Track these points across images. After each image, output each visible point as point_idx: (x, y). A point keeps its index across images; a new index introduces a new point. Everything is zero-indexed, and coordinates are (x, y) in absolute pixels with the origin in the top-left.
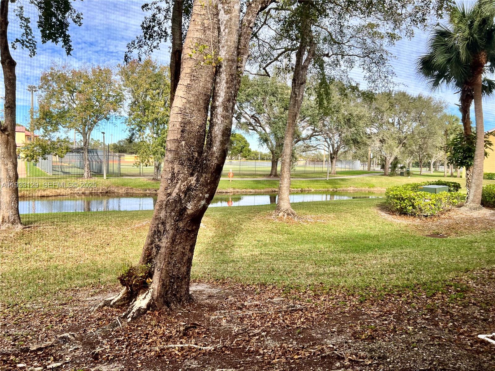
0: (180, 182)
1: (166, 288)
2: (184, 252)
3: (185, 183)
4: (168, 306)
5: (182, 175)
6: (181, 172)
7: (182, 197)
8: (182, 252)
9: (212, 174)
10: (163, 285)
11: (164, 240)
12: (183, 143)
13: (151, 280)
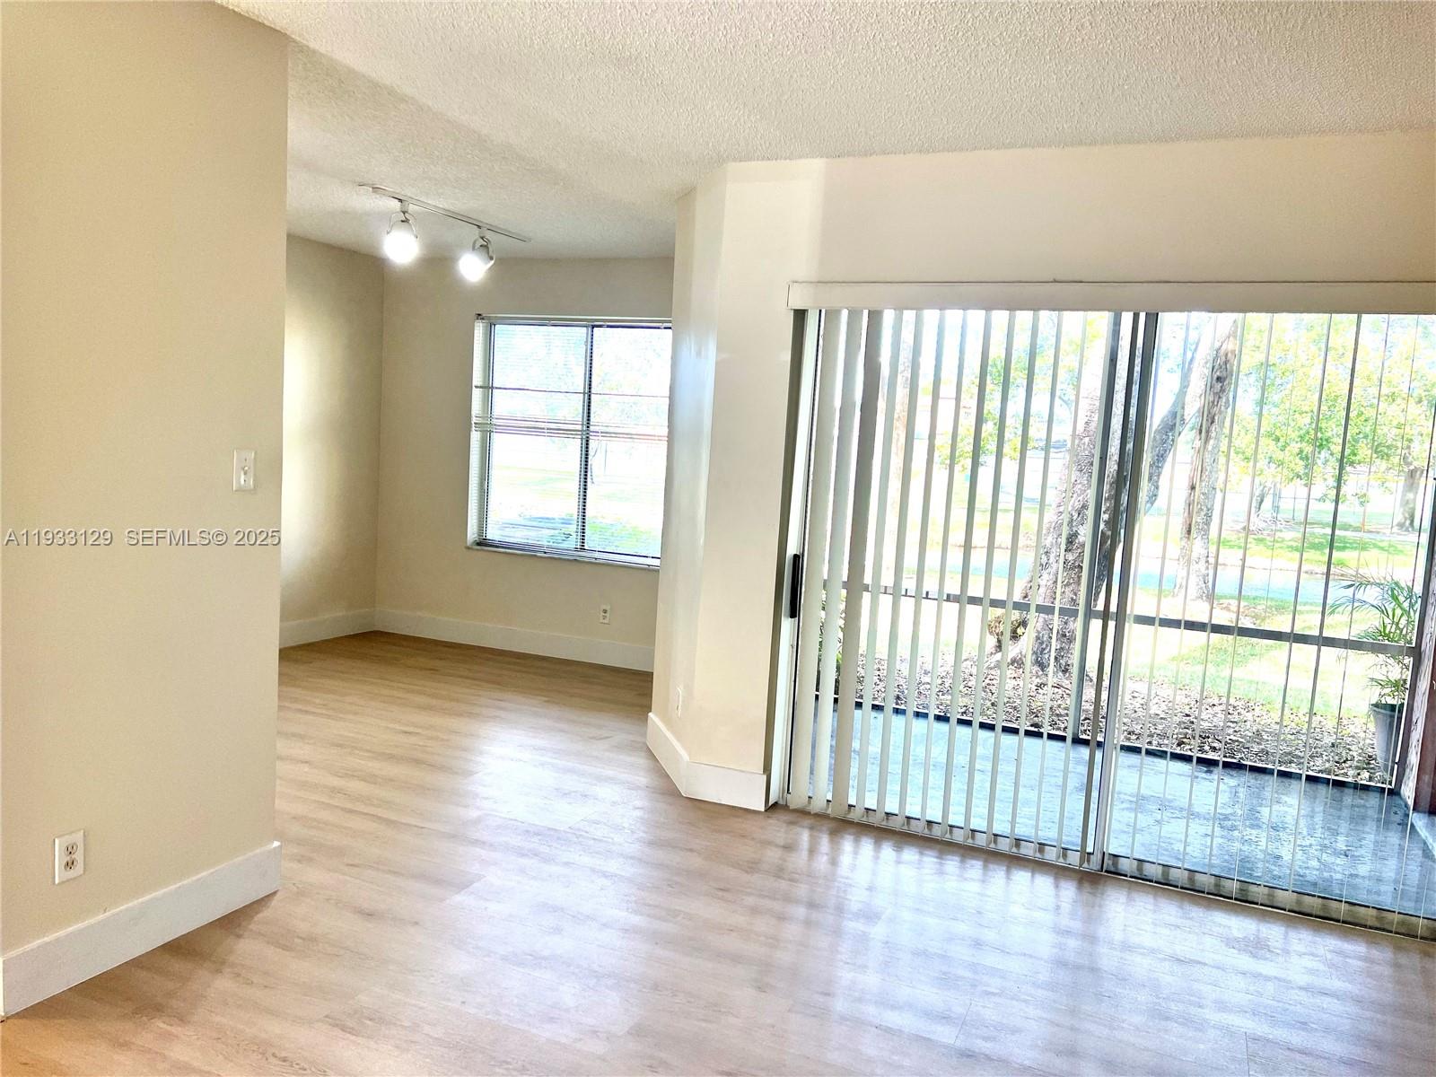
0: (1075, 495)
1: (1042, 643)
2: (1075, 600)
3: (1081, 498)
4: (1043, 670)
5: (1080, 486)
6: (1078, 482)
7: (1075, 518)
8: (1072, 599)
9: (1111, 485)
10: (1038, 638)
11: (1045, 576)
12: (1087, 440)
13: (1023, 630)
